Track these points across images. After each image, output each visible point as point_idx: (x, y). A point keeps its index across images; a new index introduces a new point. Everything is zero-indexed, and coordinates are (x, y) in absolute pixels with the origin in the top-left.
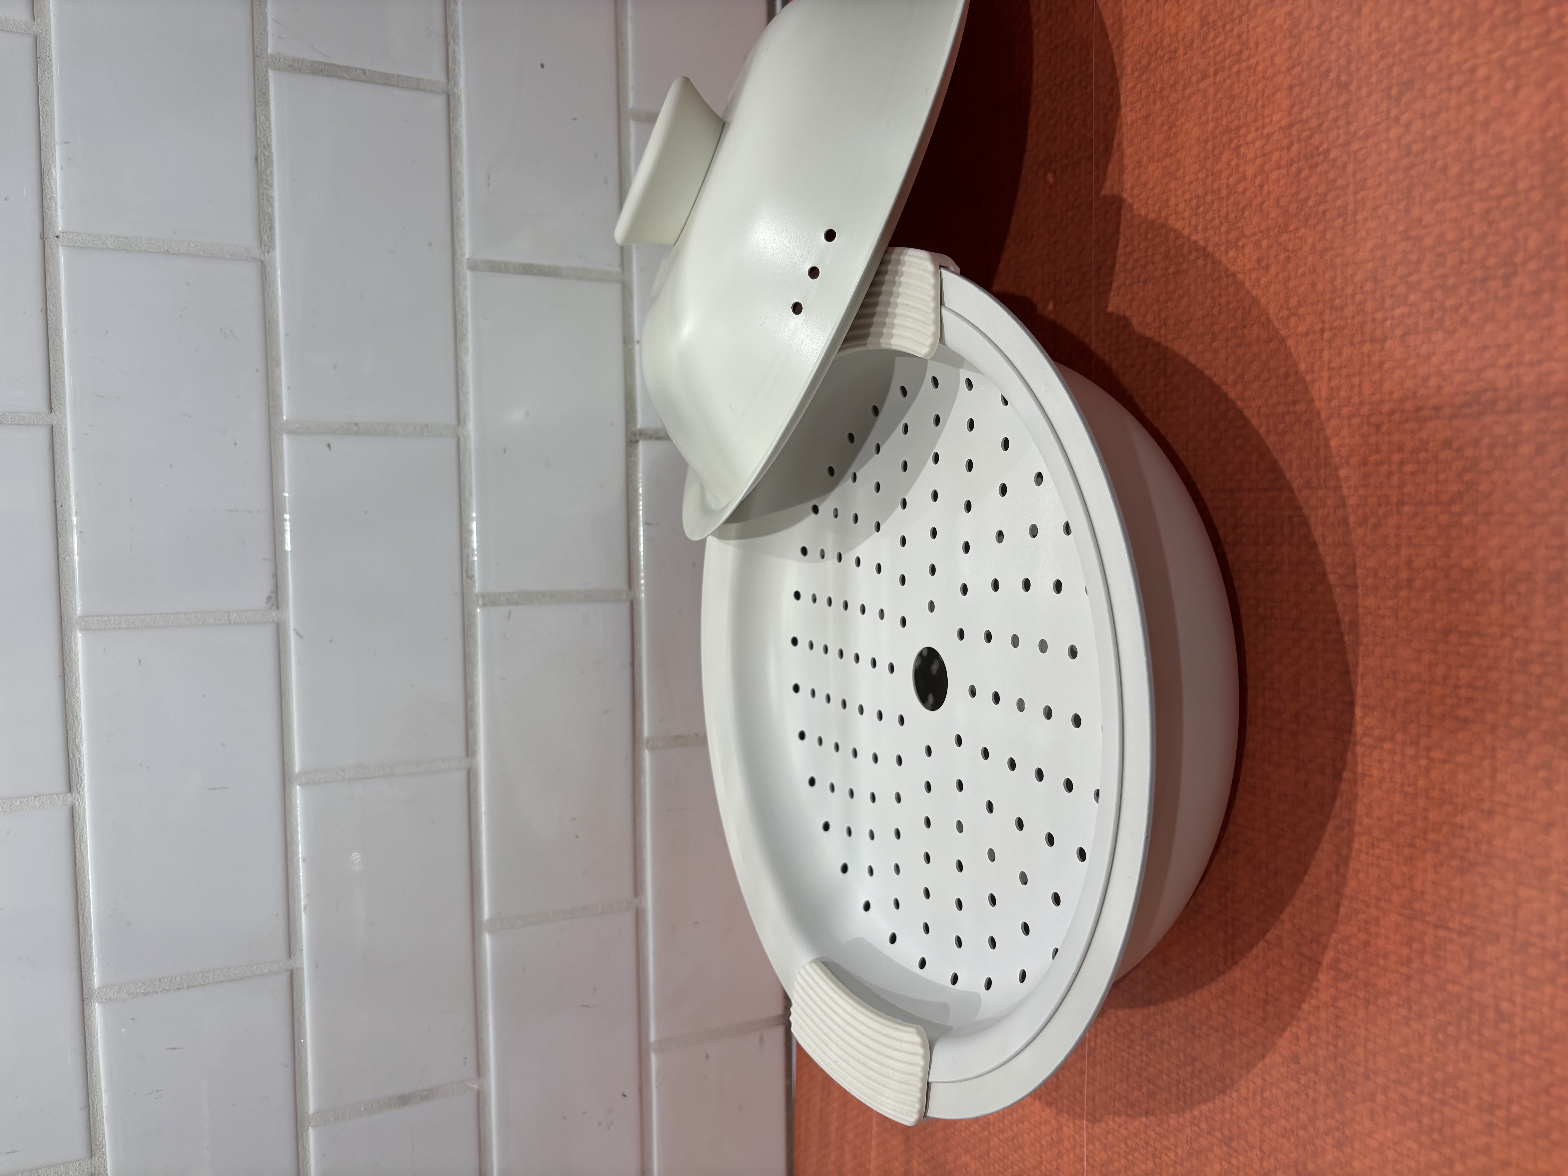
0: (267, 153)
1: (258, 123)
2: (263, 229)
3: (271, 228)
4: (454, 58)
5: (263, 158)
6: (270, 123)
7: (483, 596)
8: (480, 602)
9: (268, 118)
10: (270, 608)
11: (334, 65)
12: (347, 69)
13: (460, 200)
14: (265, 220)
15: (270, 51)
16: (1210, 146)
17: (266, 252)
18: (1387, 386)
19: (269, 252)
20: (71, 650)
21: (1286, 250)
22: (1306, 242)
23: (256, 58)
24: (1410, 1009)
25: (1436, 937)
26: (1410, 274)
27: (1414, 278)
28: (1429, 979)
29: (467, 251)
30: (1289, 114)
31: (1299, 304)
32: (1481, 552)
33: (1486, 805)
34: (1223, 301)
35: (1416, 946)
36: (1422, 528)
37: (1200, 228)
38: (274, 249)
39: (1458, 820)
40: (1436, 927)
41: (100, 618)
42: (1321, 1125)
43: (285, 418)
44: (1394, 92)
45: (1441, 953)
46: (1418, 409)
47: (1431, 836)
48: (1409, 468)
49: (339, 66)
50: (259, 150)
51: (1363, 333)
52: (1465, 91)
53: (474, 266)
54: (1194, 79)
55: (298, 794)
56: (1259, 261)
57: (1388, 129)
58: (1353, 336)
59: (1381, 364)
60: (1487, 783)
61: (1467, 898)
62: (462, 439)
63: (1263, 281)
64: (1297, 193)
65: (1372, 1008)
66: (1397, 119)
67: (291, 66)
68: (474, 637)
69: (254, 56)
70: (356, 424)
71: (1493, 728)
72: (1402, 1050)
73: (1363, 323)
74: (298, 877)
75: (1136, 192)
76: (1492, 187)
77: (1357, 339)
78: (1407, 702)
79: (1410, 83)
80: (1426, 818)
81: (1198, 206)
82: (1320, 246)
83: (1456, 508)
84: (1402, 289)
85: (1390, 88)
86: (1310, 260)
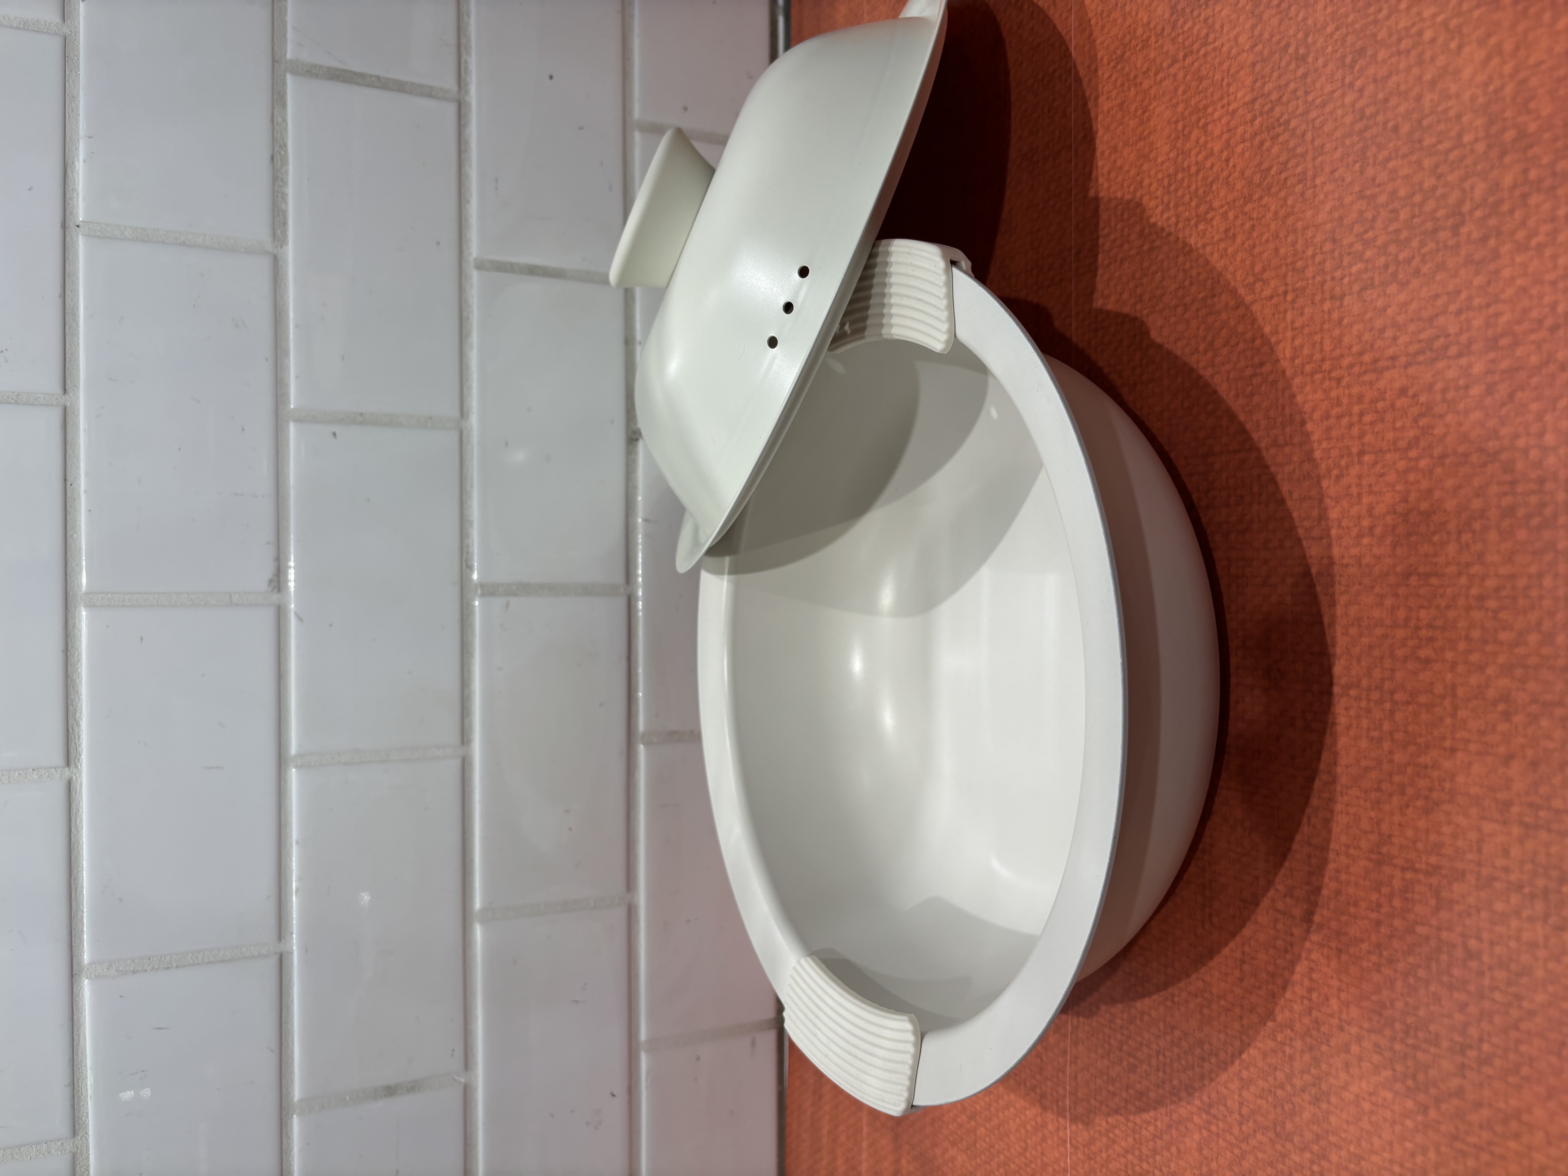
0: (282, 153)
1: (275, 124)
2: (277, 225)
3: (285, 224)
4: (466, 68)
5: (279, 158)
6: (287, 125)
7: (482, 586)
8: (479, 592)
9: (285, 120)
10: (272, 591)
11: (350, 72)
12: (362, 75)
13: (468, 202)
14: (279, 216)
15: (289, 56)
16: (1180, 126)
17: (279, 247)
18: (1346, 341)
19: (281, 247)
20: (74, 625)
21: (1251, 219)
22: (1269, 210)
23: (275, 63)
24: (1381, 955)
25: (1403, 879)
26: (1366, 232)
27: (1370, 234)
28: (1397, 922)
29: (474, 250)
30: (1253, 89)
31: (1264, 270)
32: (1437, 494)
33: (1448, 744)
34: (1194, 272)
35: (1385, 890)
36: (1382, 475)
37: (1171, 205)
38: (287, 244)
39: (1422, 760)
40: (1403, 869)
41: (104, 595)
42: (1298, 1082)
43: (292, 406)
44: (1348, 60)
45: (1409, 895)
46: (1376, 361)
47: (1397, 779)
48: (1367, 418)
49: (355, 73)
50: (276, 149)
51: (1323, 292)
52: (1413, 53)
53: (480, 266)
54: (1165, 65)
55: (293, 775)
56: (1226, 231)
57: (1343, 95)
58: (1314, 295)
59: (1341, 319)
60: (1448, 721)
61: (1433, 837)
62: (465, 432)
63: (1230, 250)
64: (1260, 164)
65: (1344, 957)
66: (1351, 85)
67: (309, 71)
68: (471, 626)
69: (274, 61)
70: (362, 414)
71: (1453, 666)
72: (1375, 998)
73: (1324, 282)
74: (291, 860)
75: (1112, 175)
76: (1439, 142)
77: (1318, 298)
78: (1371, 647)
79: (1362, 51)
80: (1391, 761)
81: (1170, 185)
82: (1282, 213)
83: (1413, 453)
84: (1358, 247)
85: (1345, 57)
86: (1273, 226)
